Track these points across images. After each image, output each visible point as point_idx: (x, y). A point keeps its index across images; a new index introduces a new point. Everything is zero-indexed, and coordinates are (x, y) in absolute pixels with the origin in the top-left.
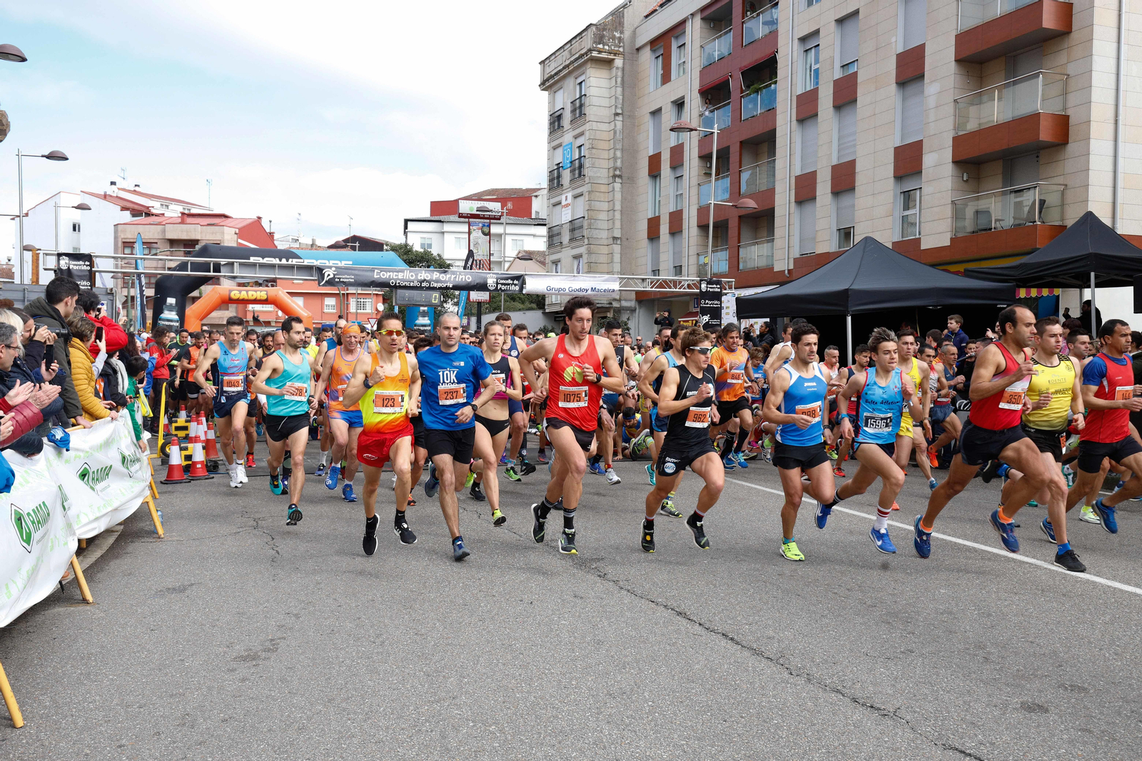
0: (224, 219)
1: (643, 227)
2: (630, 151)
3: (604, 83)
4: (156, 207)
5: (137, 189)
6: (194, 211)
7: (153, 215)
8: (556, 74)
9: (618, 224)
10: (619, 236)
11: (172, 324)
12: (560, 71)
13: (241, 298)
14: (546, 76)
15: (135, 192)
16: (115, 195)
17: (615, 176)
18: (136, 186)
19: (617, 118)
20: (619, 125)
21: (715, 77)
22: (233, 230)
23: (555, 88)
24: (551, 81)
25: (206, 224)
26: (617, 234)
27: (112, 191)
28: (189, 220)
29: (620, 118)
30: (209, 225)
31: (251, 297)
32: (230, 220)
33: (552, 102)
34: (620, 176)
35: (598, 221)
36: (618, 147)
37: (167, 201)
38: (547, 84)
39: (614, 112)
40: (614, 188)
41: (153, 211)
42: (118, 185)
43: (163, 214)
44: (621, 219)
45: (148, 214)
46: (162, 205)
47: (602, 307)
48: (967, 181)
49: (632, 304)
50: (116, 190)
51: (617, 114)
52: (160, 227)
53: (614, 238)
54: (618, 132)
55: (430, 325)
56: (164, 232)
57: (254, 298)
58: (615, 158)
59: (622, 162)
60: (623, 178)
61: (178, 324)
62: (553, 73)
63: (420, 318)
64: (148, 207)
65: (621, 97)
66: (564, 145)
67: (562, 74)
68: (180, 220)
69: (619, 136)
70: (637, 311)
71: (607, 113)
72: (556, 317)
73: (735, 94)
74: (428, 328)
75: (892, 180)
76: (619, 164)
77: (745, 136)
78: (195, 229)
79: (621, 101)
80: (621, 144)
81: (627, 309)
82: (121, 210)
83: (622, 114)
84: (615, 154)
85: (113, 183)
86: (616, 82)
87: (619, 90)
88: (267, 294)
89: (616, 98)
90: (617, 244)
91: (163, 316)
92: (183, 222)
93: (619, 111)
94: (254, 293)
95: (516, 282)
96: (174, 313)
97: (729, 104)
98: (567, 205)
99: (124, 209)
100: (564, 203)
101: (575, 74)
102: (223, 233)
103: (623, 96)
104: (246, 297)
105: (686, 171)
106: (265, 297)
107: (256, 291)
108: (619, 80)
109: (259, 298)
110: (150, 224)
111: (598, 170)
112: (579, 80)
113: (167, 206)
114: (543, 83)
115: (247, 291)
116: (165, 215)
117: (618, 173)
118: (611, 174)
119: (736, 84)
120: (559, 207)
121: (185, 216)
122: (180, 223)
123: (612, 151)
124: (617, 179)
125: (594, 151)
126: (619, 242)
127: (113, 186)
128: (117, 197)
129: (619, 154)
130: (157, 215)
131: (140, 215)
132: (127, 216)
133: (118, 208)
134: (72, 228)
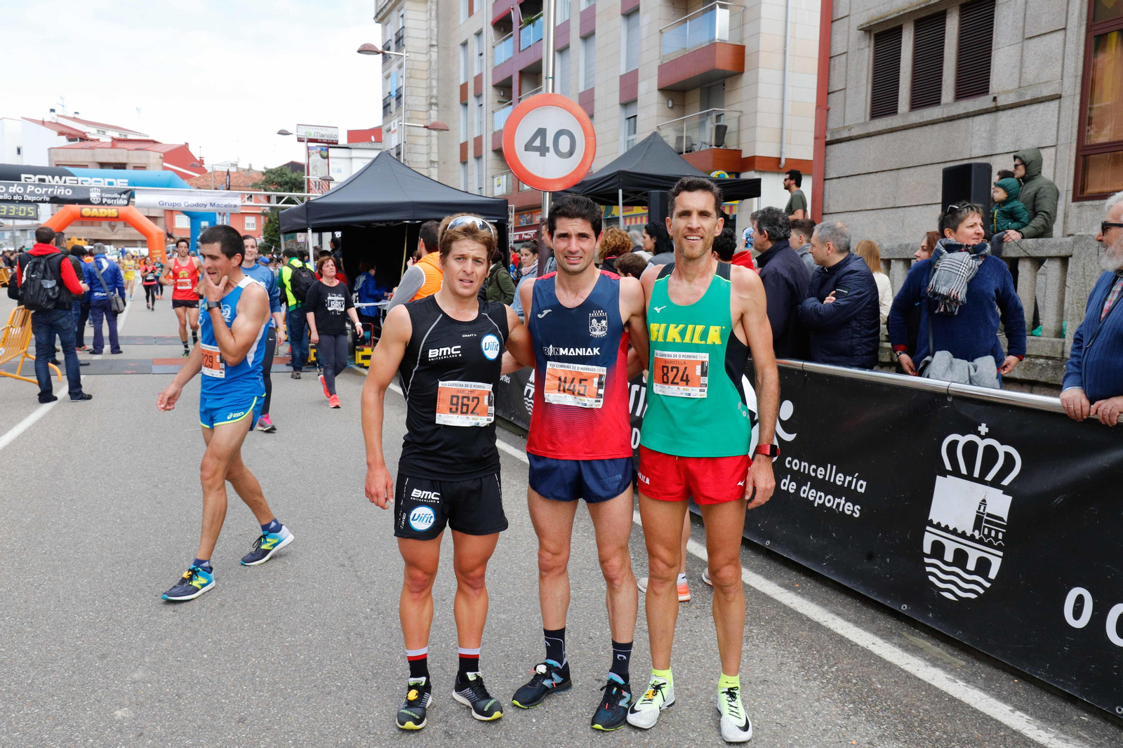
0: (153, 144)
1: (457, 151)
2: (445, 79)
3: (423, 16)
4: (92, 132)
5: (76, 116)
6: (130, 137)
7: (87, 140)
8: (384, 7)
9: (435, 149)
10: (436, 160)
12: (386, 5)
13: (92, 215)
14: (379, 9)
15: (74, 119)
16: (55, 121)
17: (431, 104)
18: (76, 113)
19: (432, 49)
20: (434, 55)
21: (501, 11)
22: (158, 155)
23: (386, 20)
24: (382, 14)
25: (134, 148)
26: (434, 157)
27: (49, 117)
28: (120, 145)
29: (435, 49)
30: (136, 149)
31: (102, 215)
32: (159, 145)
33: (384, 33)
34: (436, 104)
35: (417, 146)
36: (433, 77)
37: (103, 127)
38: (379, 17)
39: (429, 44)
40: (430, 115)
41: (90, 136)
42: (58, 112)
43: (98, 140)
44: (438, 144)
45: (82, 139)
46: (98, 131)
48: (672, 108)
50: (56, 117)
51: (432, 46)
52: (90, 151)
53: (432, 162)
54: (433, 62)
56: (93, 155)
57: (104, 215)
58: (430, 87)
59: (438, 90)
60: (440, 106)
62: (382, 7)
64: (84, 133)
65: (435, 30)
66: (392, 74)
67: (388, 7)
68: (110, 146)
69: (434, 66)
71: (425, 44)
73: (516, 26)
75: (618, 106)
76: (435, 92)
77: (523, 66)
78: (121, 153)
79: (436, 33)
80: (436, 74)
82: (59, 135)
83: (437, 45)
84: (431, 83)
85: (52, 110)
86: (431, 15)
87: (434, 23)
88: (117, 212)
89: (431, 30)
90: (434, 167)
92: (113, 146)
93: (434, 43)
94: (104, 210)
95: (124, 196)
97: (511, 35)
98: (395, 131)
99: (61, 134)
100: (392, 129)
101: (398, 7)
102: (148, 157)
103: (438, 27)
104: (97, 215)
105: (484, 100)
106: (116, 214)
107: (107, 209)
108: (434, 13)
109: (109, 215)
110: (82, 148)
111: (416, 99)
112: (401, 14)
113: (104, 132)
114: (376, 17)
115: (98, 209)
116: (101, 140)
117: (434, 101)
118: (428, 102)
119: (516, 16)
120: (390, 132)
121: (115, 142)
122: (111, 148)
123: (428, 81)
124: (433, 107)
125: (412, 80)
126: (436, 165)
127: (53, 113)
128: (57, 123)
129: (434, 83)
130: (92, 140)
131: (76, 140)
132: (63, 141)
133: (56, 133)
134: (16, 151)
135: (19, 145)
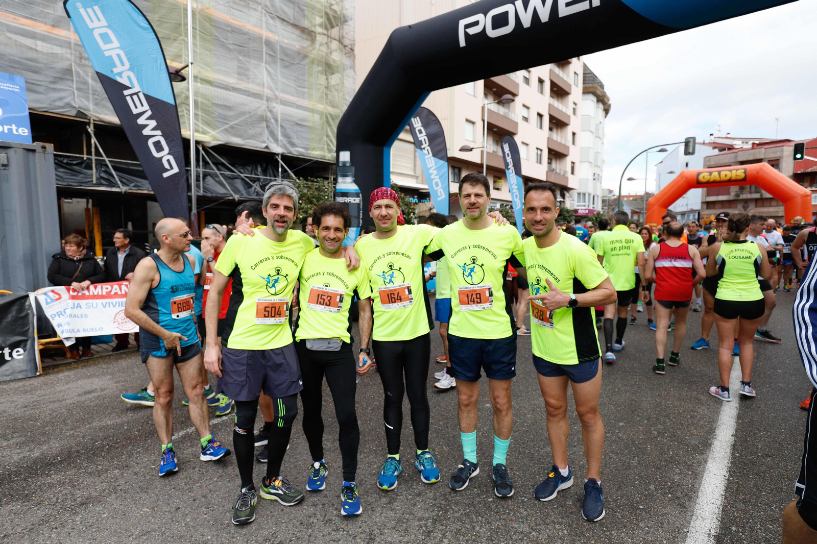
0: (785, 142)
4: (738, 144)
5: (728, 136)
7: (733, 149)
13: (712, 180)
15: (727, 138)
18: (728, 134)
25: (771, 147)
27: (710, 139)
28: (758, 147)
31: (724, 178)
37: (745, 140)
41: (736, 147)
42: (715, 135)
43: (741, 148)
45: (729, 149)
46: (742, 142)
50: (713, 139)
52: (733, 155)
56: (736, 157)
57: (728, 178)
64: (732, 145)
68: (751, 149)
78: (759, 152)
85: (711, 135)
88: (745, 172)
94: (729, 173)
99: (714, 148)
102: (782, 151)
104: (717, 178)
106: (743, 175)
107: (732, 171)
109: (734, 178)
110: (728, 154)
113: (747, 142)
115: (719, 172)
116: (744, 147)
121: (755, 146)
127: (712, 136)
128: (712, 142)
130: (736, 149)
131: (724, 149)
132: (716, 152)
133: (711, 148)
134: (685, 165)
135: (687, 161)
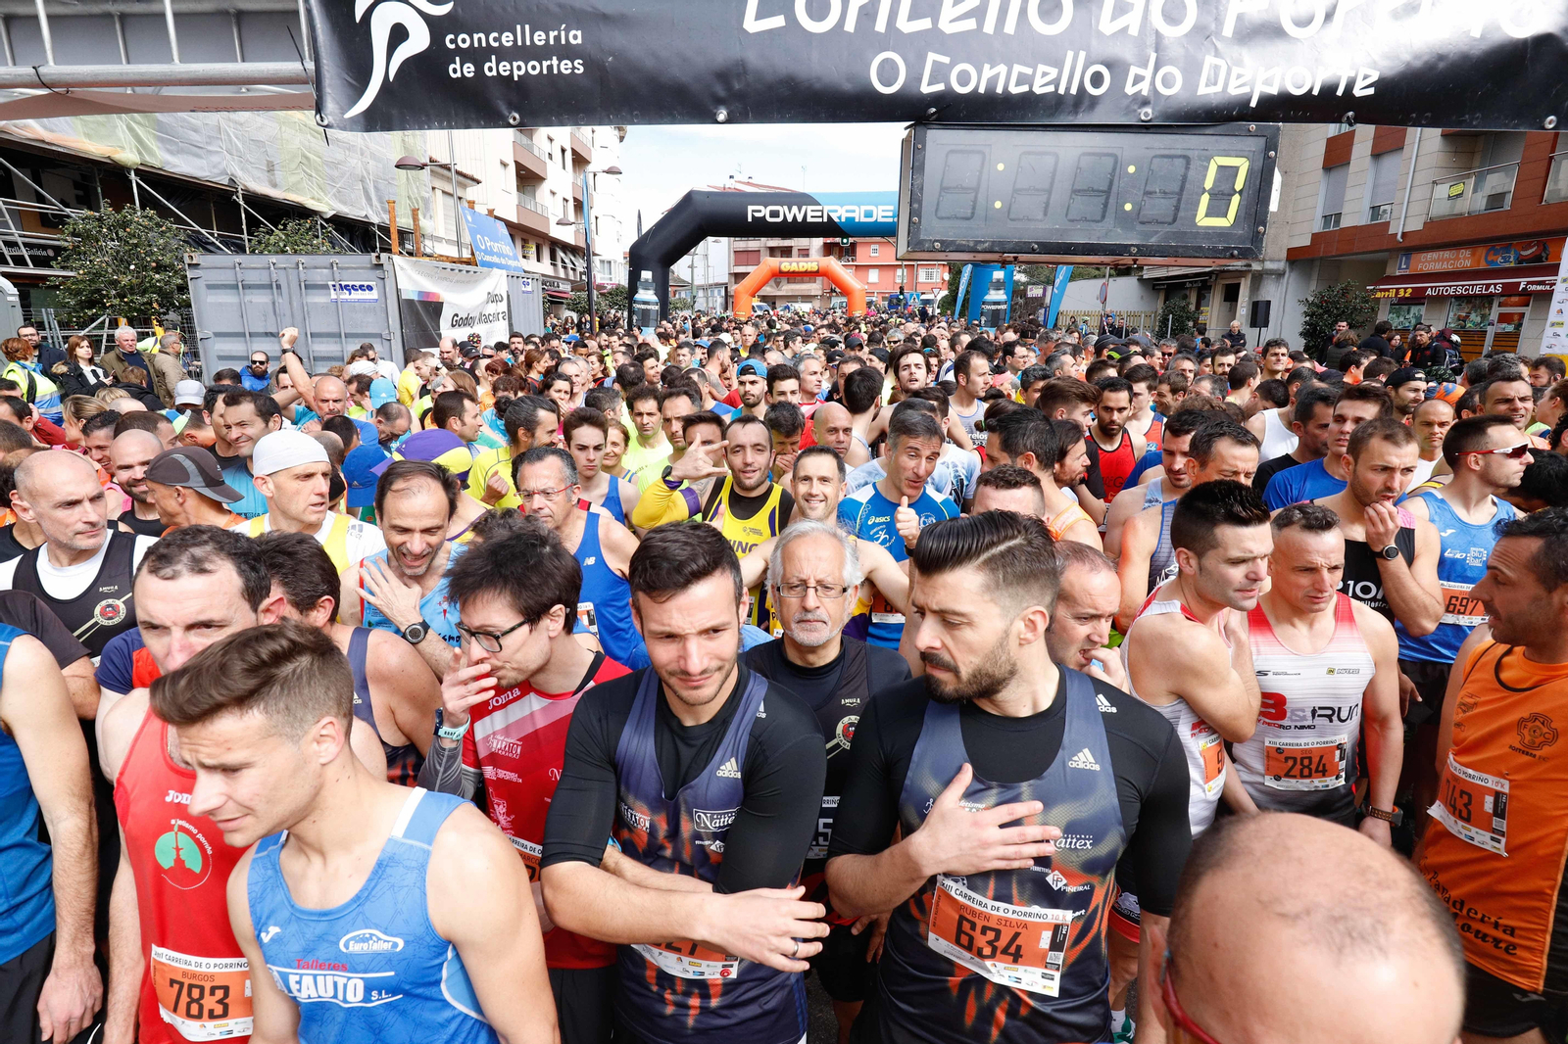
11: (649, 307)
31: (801, 269)
47: (1237, 271)
49: (1281, 265)
55: (1006, 303)
57: (804, 269)
61: (657, 308)
63: (992, 292)
70: (1287, 275)
72: (1154, 285)
74: (1003, 307)
81: (1270, 272)
91: (637, 297)
94: (804, 264)
96: (651, 292)
104: (797, 269)
106: (816, 269)
107: (807, 262)
109: (809, 270)
115: (797, 262)
